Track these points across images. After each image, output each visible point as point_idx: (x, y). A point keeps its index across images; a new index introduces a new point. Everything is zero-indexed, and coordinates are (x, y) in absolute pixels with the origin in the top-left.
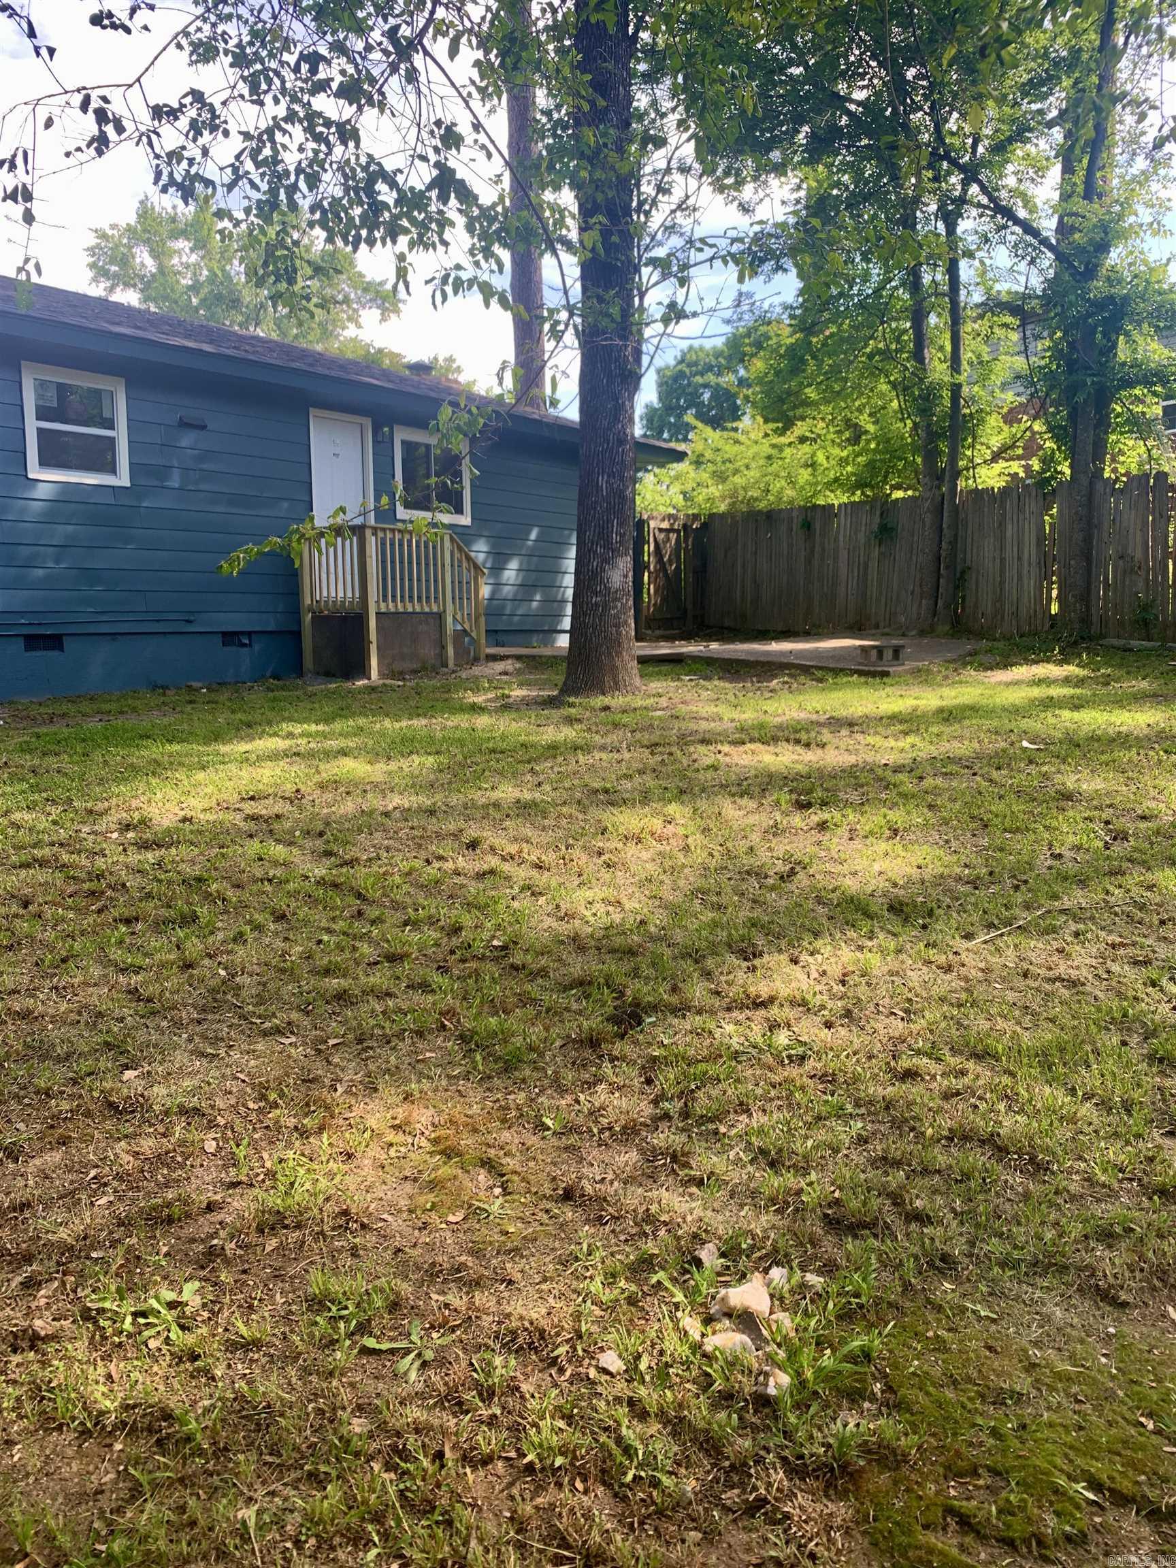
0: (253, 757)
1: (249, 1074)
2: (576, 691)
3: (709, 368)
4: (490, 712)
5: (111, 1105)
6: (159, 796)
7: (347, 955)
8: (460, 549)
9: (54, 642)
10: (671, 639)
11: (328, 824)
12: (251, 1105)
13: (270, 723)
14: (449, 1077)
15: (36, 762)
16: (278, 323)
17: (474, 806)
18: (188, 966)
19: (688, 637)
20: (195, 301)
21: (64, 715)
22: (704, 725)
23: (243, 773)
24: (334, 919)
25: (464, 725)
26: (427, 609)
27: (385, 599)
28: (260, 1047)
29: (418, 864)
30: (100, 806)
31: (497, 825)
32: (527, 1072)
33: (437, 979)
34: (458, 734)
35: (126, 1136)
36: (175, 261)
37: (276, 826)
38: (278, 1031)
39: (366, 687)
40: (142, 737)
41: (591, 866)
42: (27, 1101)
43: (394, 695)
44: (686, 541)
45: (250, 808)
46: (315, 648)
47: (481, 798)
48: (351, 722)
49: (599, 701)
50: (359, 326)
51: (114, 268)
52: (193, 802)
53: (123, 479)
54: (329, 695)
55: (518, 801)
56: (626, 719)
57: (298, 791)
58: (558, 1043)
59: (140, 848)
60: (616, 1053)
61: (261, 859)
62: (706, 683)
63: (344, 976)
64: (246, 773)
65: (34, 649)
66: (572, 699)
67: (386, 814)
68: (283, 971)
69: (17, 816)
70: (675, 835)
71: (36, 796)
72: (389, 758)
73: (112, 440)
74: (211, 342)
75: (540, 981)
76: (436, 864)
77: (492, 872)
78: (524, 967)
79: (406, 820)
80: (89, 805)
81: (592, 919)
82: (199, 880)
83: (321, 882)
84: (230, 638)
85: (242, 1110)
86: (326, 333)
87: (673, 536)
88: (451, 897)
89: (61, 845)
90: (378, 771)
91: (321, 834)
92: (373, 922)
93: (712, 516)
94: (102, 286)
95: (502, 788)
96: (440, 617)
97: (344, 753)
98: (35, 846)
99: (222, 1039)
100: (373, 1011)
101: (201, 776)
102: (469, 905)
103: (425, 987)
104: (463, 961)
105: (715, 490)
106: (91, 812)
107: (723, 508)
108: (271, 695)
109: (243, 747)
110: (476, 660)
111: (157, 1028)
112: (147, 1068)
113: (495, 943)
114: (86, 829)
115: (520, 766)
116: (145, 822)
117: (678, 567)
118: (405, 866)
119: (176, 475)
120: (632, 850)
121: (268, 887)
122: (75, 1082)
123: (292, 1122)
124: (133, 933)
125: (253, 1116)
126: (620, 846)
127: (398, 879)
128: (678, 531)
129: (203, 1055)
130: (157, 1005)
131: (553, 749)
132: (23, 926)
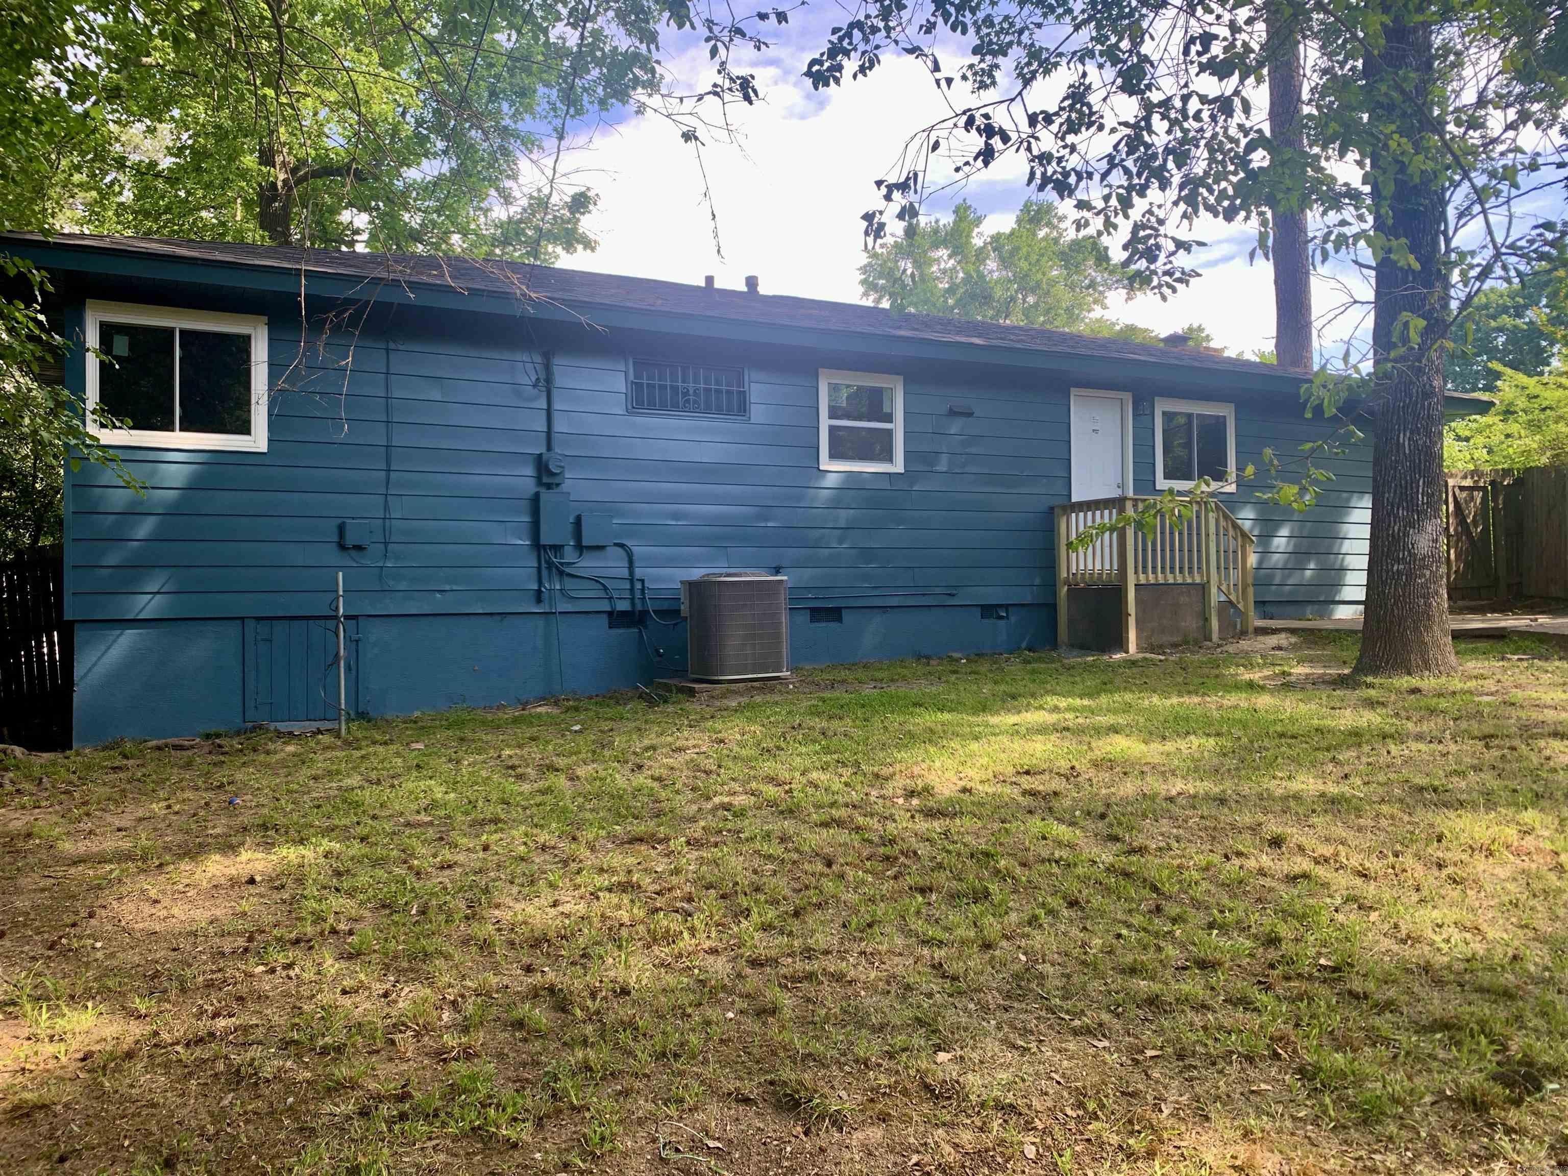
0: (1023, 730)
1: (1063, 1076)
2: (1375, 670)
3: (1505, 310)
4: (1272, 692)
5: (927, 1087)
6: (938, 764)
7: (1151, 953)
8: (1226, 517)
9: (834, 614)
10: (1480, 610)
11: (1108, 805)
12: (1069, 1112)
13: (1033, 695)
14: (1294, 1118)
15: (824, 724)
16: (1026, 313)
17: (1271, 797)
18: (987, 946)
19: (1503, 608)
20: (951, 302)
21: (843, 682)
22: (1550, 715)
23: (1016, 746)
24: (1130, 911)
25: (1244, 704)
26: (1189, 581)
27: (1145, 572)
28: (1072, 1046)
29: (1216, 859)
30: (886, 771)
31: (1303, 821)
32: (1393, 1129)
33: (1262, 998)
34: (1238, 715)
35: (944, 1124)
36: (934, 268)
37: (1055, 804)
38: (1088, 1031)
39: (1125, 661)
40: (915, 705)
41: (1431, 879)
42: (847, 1068)
43: (1158, 671)
44: (1495, 500)
45: (1027, 782)
46: (1071, 621)
47: (1277, 787)
48: (1117, 697)
49: (1405, 682)
50: (1105, 307)
51: (882, 282)
52: (971, 773)
53: (898, 466)
54: (1089, 668)
55: (1323, 795)
56: (1443, 704)
57: (1073, 768)
58: (1428, 1099)
59: (926, 815)
60: (1511, 1123)
61: (1044, 838)
62: (1545, 665)
63: (1153, 979)
64: (1017, 745)
65: (818, 621)
66: (1369, 679)
67: (1171, 799)
68: (1084, 963)
69: (814, 775)
70: (1539, 850)
71: (828, 758)
72: (1164, 738)
73: (889, 433)
74: (979, 336)
75: (1388, 1015)
76: (1236, 862)
77: (1305, 876)
78: (1366, 997)
79: (1194, 808)
80: (876, 769)
81: (1445, 947)
82: (987, 854)
83: (1111, 869)
84: (988, 610)
85: (1060, 1116)
86: (1072, 317)
87: (1478, 496)
88: (1259, 900)
89: (854, 806)
90: (1154, 751)
91: (1103, 816)
92: (1174, 921)
93: (1529, 470)
94: (871, 298)
95: (1301, 777)
96: (1203, 589)
97: (1114, 730)
98: (833, 804)
99: (1032, 1032)
100: (1191, 1024)
101: (974, 746)
102: (1286, 914)
103: (1245, 1003)
104: (1288, 978)
105: (1532, 442)
106: (877, 776)
107: (1544, 460)
108: (1029, 667)
109: (1012, 719)
110: (1243, 633)
111: (965, 1010)
112: (959, 1053)
113: (1322, 961)
114: (874, 793)
115: (1320, 755)
116: (927, 790)
117: (1486, 530)
118: (1201, 859)
119: (944, 459)
120: (1481, 864)
121: (1055, 869)
122: (891, 1056)
123: (1115, 1139)
124: (929, 904)
125: (1072, 1125)
126: (1465, 857)
127: (1196, 875)
128: (1484, 489)
129: (1014, 1046)
130: (963, 985)
131: (1355, 736)
132: (829, 886)
